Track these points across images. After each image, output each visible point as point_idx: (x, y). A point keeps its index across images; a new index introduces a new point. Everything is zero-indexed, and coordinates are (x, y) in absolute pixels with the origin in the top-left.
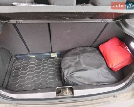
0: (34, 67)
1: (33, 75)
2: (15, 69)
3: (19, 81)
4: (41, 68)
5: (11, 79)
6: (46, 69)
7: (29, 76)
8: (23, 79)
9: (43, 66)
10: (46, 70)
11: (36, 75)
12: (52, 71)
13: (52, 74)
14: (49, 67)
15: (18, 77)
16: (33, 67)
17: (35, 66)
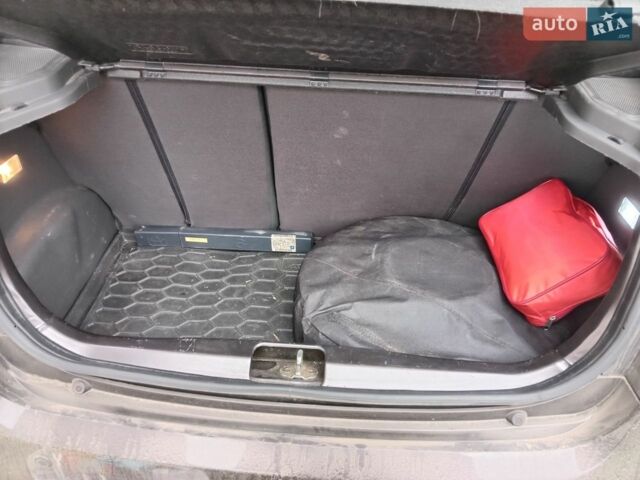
0: (197, 280)
1: (184, 305)
2: (121, 278)
3: (126, 322)
4: (220, 285)
5: (97, 311)
6: (243, 292)
7: (168, 309)
8: (143, 318)
9: (233, 280)
10: (242, 294)
11: (198, 310)
12: (265, 300)
13: (262, 313)
14: (257, 286)
15: (125, 308)
16: (191, 277)
17: (203, 275)
